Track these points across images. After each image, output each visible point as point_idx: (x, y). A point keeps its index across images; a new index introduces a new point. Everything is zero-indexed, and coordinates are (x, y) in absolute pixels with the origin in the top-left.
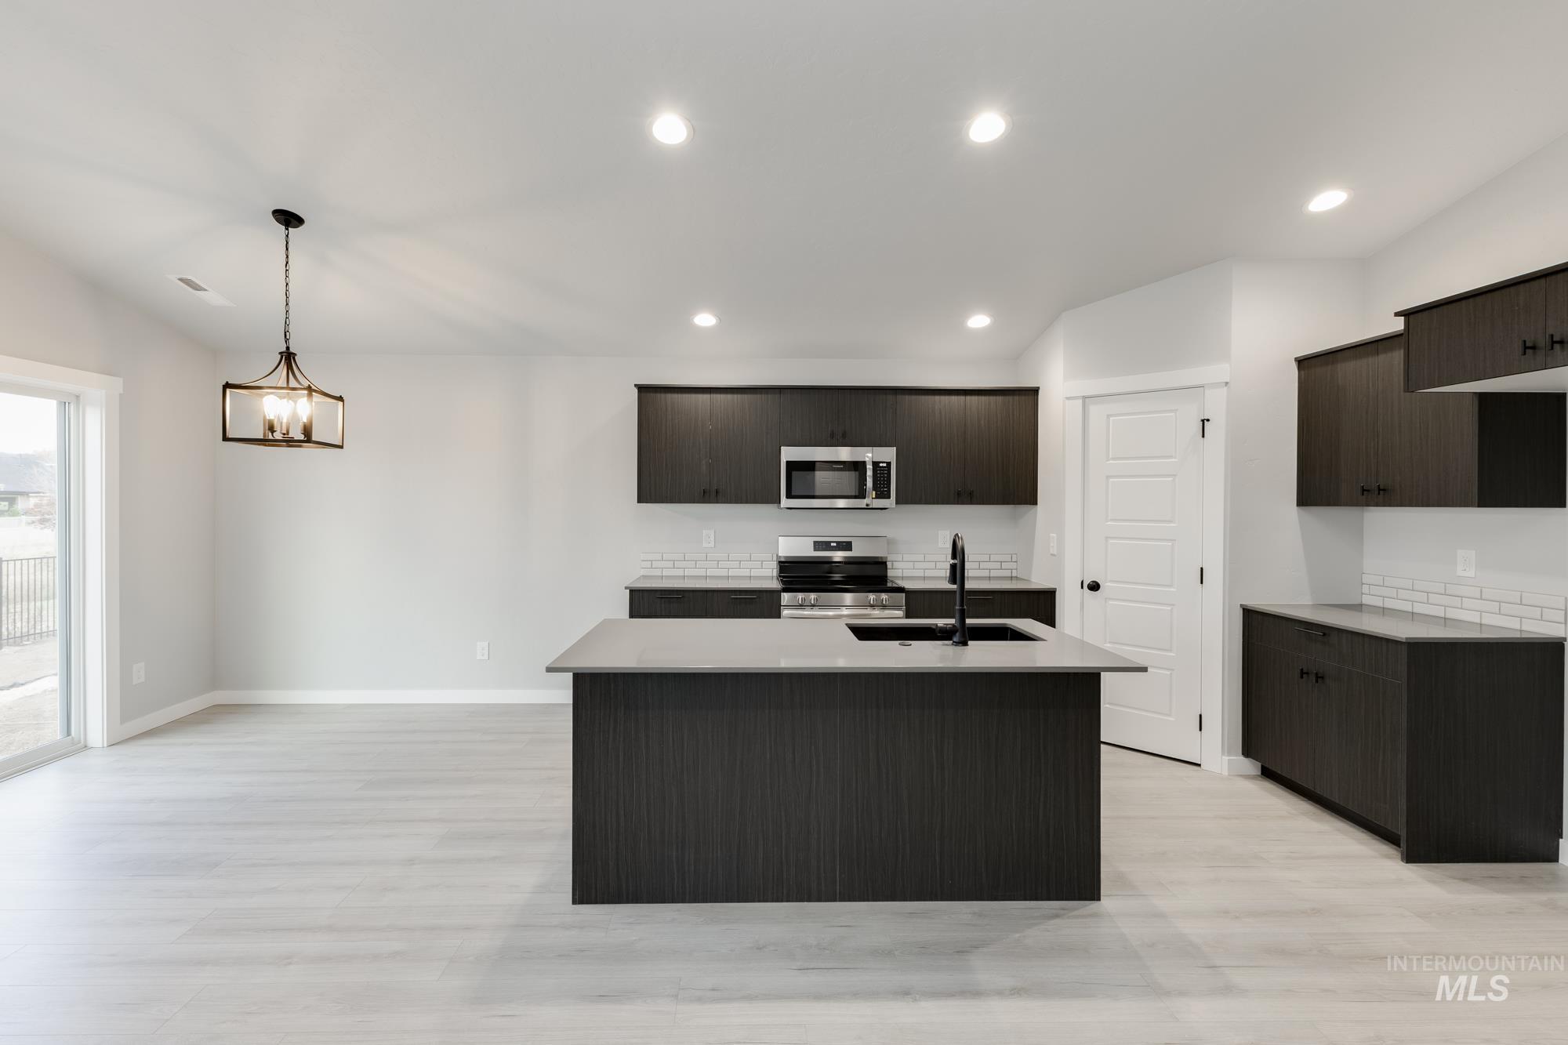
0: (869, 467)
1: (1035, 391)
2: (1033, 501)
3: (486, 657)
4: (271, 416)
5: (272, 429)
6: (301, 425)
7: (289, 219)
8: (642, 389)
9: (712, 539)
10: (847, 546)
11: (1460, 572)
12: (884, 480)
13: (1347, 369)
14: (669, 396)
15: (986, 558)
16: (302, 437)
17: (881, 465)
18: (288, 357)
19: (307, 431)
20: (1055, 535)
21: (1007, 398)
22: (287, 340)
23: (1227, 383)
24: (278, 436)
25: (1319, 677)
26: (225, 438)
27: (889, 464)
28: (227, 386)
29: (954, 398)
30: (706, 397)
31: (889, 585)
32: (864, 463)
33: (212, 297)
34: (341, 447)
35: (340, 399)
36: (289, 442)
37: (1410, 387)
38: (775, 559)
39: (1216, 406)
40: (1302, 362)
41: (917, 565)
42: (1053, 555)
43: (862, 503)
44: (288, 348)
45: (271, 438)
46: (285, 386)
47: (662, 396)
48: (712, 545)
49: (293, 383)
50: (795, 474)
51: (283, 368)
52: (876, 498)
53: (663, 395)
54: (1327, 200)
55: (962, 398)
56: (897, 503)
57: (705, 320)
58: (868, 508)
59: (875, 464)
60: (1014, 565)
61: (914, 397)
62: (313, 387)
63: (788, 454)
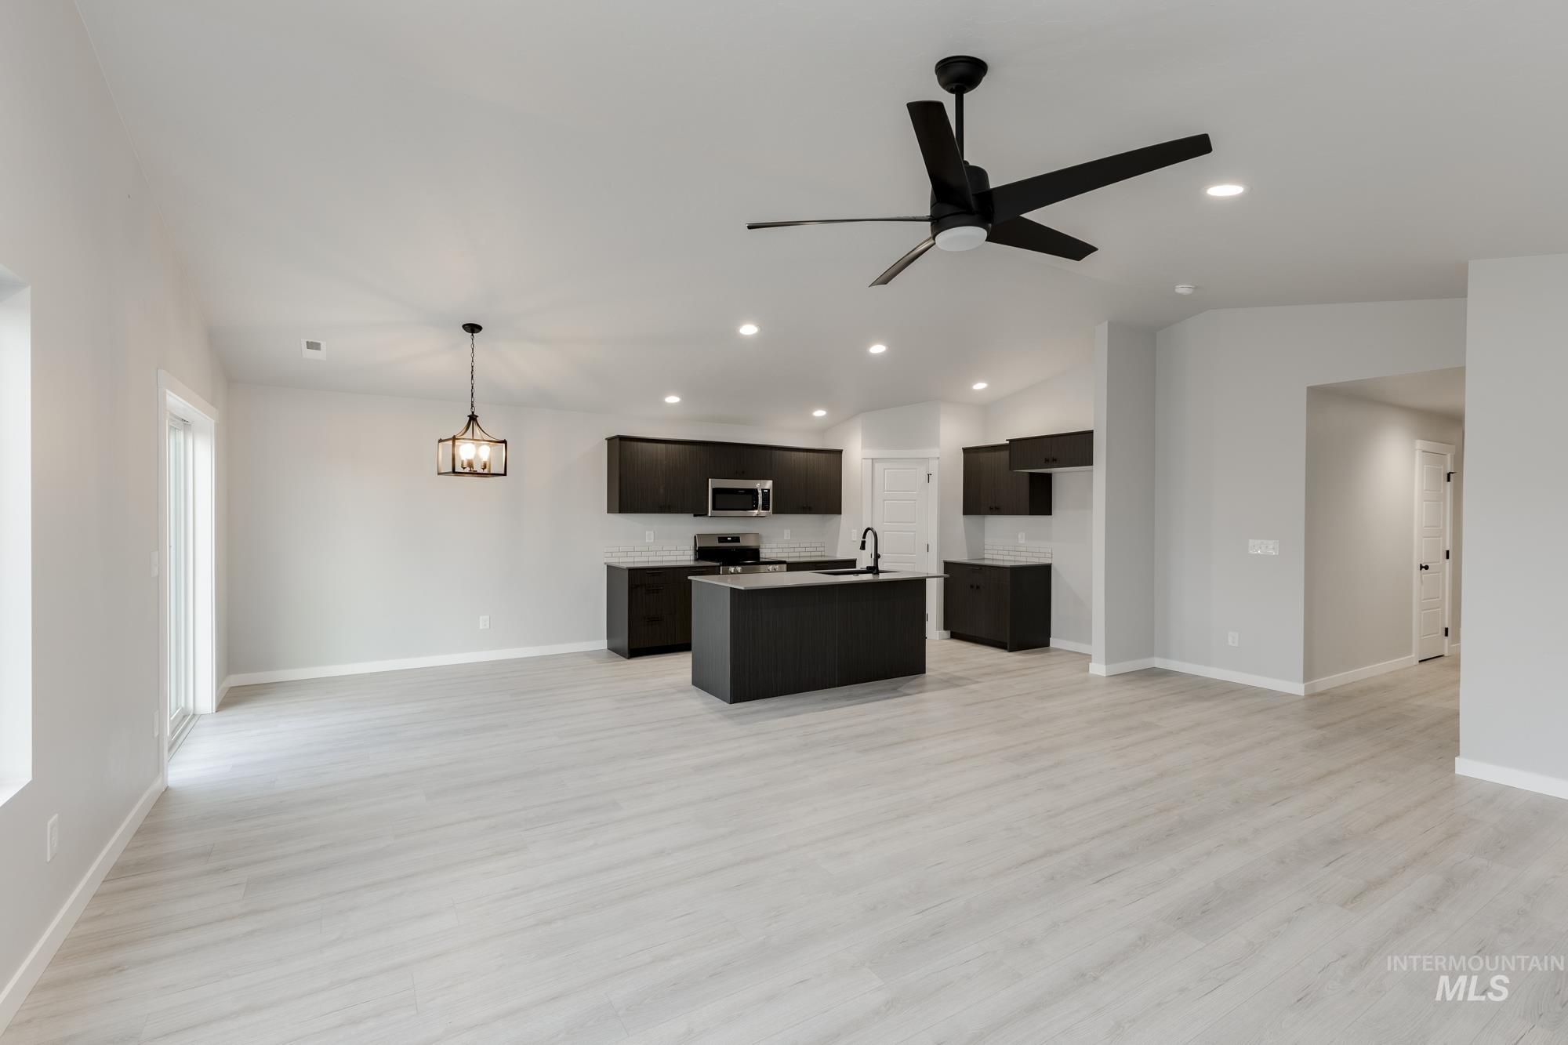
0: (760, 492)
1: (840, 452)
2: (839, 512)
6: (484, 462)
7: (473, 328)
8: (610, 439)
9: (652, 537)
10: (736, 539)
11: (1020, 542)
12: (767, 500)
13: (983, 456)
14: (639, 444)
15: (808, 545)
16: (482, 470)
17: (766, 490)
18: (473, 418)
19: (484, 466)
20: (855, 531)
23: (938, 458)
25: (978, 587)
27: (769, 490)
29: (801, 454)
30: (662, 445)
31: (761, 560)
32: (757, 489)
37: (1011, 468)
39: (934, 468)
40: (966, 451)
41: (773, 550)
42: (854, 541)
44: (473, 412)
46: (471, 437)
48: (652, 540)
50: (718, 496)
52: (762, 510)
53: (635, 443)
54: (980, 386)
55: (807, 454)
56: (775, 512)
57: (672, 399)
59: (763, 491)
60: (822, 549)
63: (712, 484)
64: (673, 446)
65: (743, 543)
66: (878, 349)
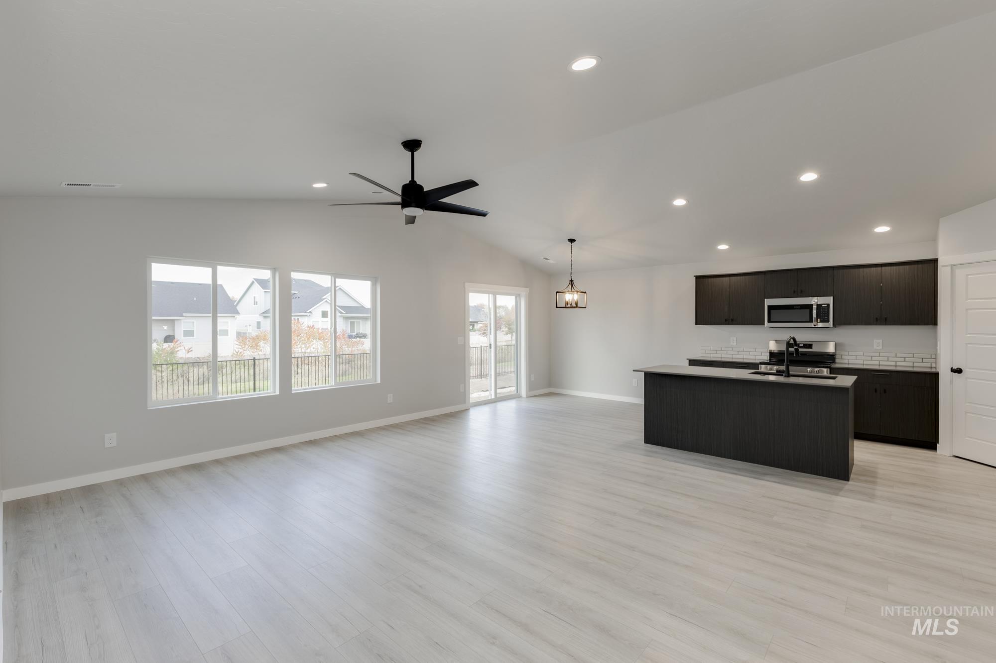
0: (815, 307)
1: (935, 261)
2: (935, 323)
3: (636, 385)
4: (567, 300)
5: (567, 304)
6: (575, 302)
7: (572, 241)
8: (697, 278)
9: (735, 341)
10: (810, 346)
12: (825, 313)
14: (710, 279)
16: (575, 306)
17: (823, 306)
18: (572, 281)
19: (576, 304)
21: (913, 266)
22: (571, 277)
24: (569, 306)
26: (557, 307)
27: (828, 305)
28: (557, 292)
29: (873, 269)
30: (727, 279)
32: (812, 305)
33: (551, 261)
34: (585, 308)
35: (585, 293)
36: (572, 307)
38: (768, 351)
43: (812, 325)
44: (571, 279)
45: (568, 306)
46: (571, 290)
47: (707, 280)
48: (735, 344)
49: (573, 290)
50: (772, 311)
51: (570, 285)
52: (820, 322)
55: (879, 269)
56: (835, 325)
57: (723, 247)
58: (815, 327)
59: (819, 306)
61: (845, 270)
62: (578, 291)
63: (768, 302)
64: (735, 278)
65: (815, 349)
66: (809, 177)
